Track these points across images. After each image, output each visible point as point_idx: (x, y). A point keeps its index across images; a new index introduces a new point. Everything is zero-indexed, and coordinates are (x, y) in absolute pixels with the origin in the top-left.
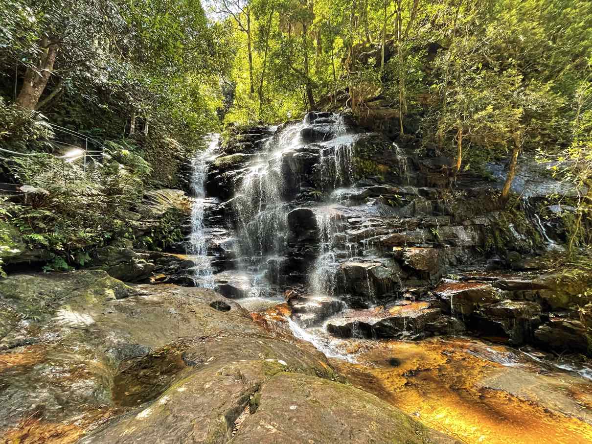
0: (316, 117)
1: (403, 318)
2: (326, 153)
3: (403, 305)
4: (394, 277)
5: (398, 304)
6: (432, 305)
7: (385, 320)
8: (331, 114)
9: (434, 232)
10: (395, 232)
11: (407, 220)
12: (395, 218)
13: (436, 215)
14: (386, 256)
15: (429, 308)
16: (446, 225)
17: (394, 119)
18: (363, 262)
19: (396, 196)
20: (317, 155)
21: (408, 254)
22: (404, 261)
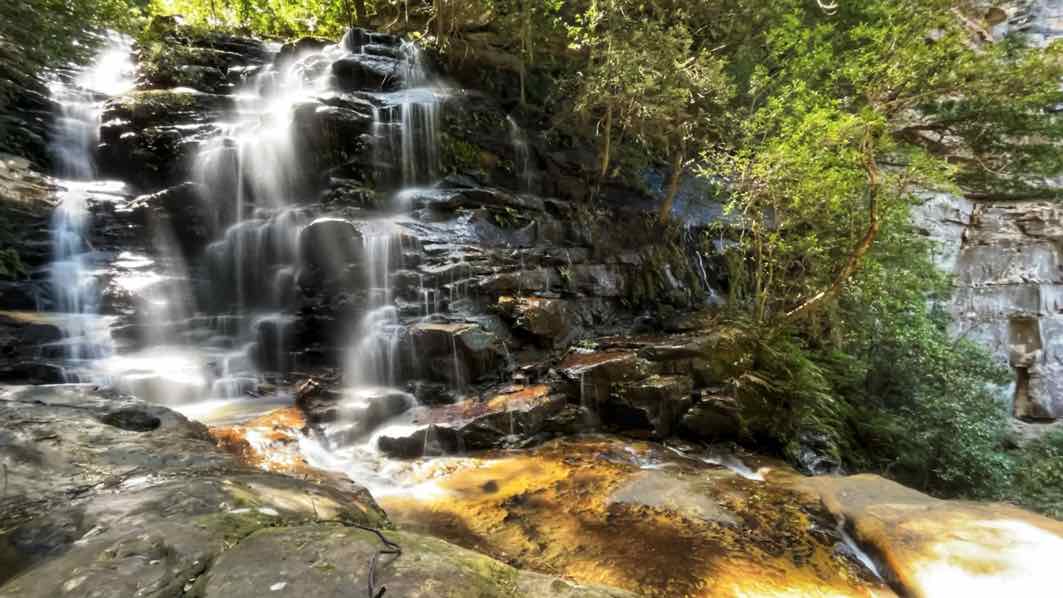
0: (367, 40)
1: (509, 414)
2: (385, 115)
3: (510, 393)
4: (499, 348)
5: (501, 391)
6: (554, 389)
7: (482, 420)
8: (398, 42)
9: (563, 273)
10: (502, 271)
11: (524, 251)
12: (505, 247)
13: (567, 246)
14: (488, 312)
15: (549, 395)
16: (580, 262)
17: (511, 74)
18: (448, 322)
19: (508, 209)
20: (367, 116)
21: (522, 308)
22: (515, 320)
